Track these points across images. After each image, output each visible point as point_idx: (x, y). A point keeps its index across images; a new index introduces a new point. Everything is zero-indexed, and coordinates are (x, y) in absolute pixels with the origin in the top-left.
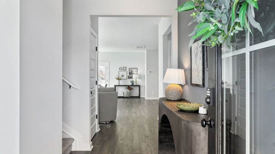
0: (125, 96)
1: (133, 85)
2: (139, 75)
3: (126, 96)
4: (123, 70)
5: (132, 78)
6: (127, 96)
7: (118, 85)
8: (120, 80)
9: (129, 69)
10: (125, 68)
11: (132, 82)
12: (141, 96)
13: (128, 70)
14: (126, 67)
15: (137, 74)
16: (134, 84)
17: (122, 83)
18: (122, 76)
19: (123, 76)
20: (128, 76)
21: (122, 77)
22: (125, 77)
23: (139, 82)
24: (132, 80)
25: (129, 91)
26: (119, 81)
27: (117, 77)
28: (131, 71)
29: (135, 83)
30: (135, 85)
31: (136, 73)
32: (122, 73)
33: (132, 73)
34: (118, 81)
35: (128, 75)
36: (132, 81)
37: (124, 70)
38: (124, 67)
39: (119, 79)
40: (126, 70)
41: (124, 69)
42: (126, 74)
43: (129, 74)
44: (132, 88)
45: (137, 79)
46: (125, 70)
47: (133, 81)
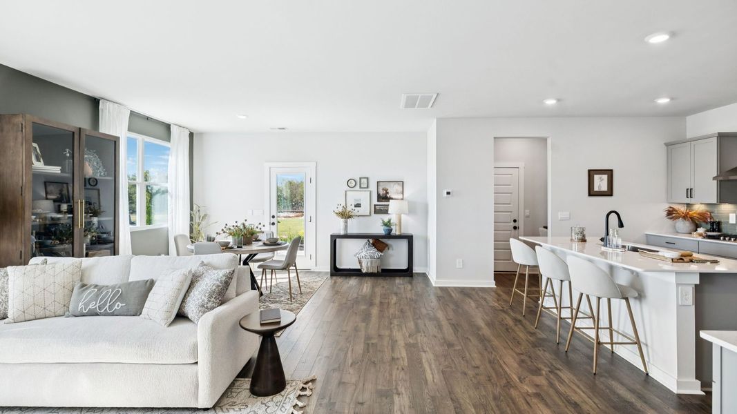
0: (364, 271)
1: (389, 235)
2: (409, 203)
3: (367, 268)
4: (357, 187)
5: (386, 212)
6: (370, 271)
7: (342, 233)
8: (350, 217)
9: (378, 182)
10: (365, 180)
11: (387, 224)
12: (416, 269)
13: (373, 187)
14: (367, 178)
15: (402, 199)
16: (393, 232)
17: (354, 227)
18: (355, 206)
19: (358, 205)
20: (375, 205)
21: (357, 209)
22: (365, 209)
23: (409, 225)
24: (386, 218)
25: (378, 254)
26: (346, 222)
27: (340, 209)
28: (383, 189)
29: (398, 228)
30: (398, 233)
31: (401, 197)
32: (354, 196)
33: (388, 195)
34: (342, 221)
35: (375, 202)
36: (386, 221)
37: (362, 186)
38: (360, 179)
39: (345, 215)
40: (368, 187)
41: (359, 183)
42: (367, 199)
43: (378, 201)
44: (387, 245)
45: (403, 217)
46: (366, 186)
47: (389, 221)
